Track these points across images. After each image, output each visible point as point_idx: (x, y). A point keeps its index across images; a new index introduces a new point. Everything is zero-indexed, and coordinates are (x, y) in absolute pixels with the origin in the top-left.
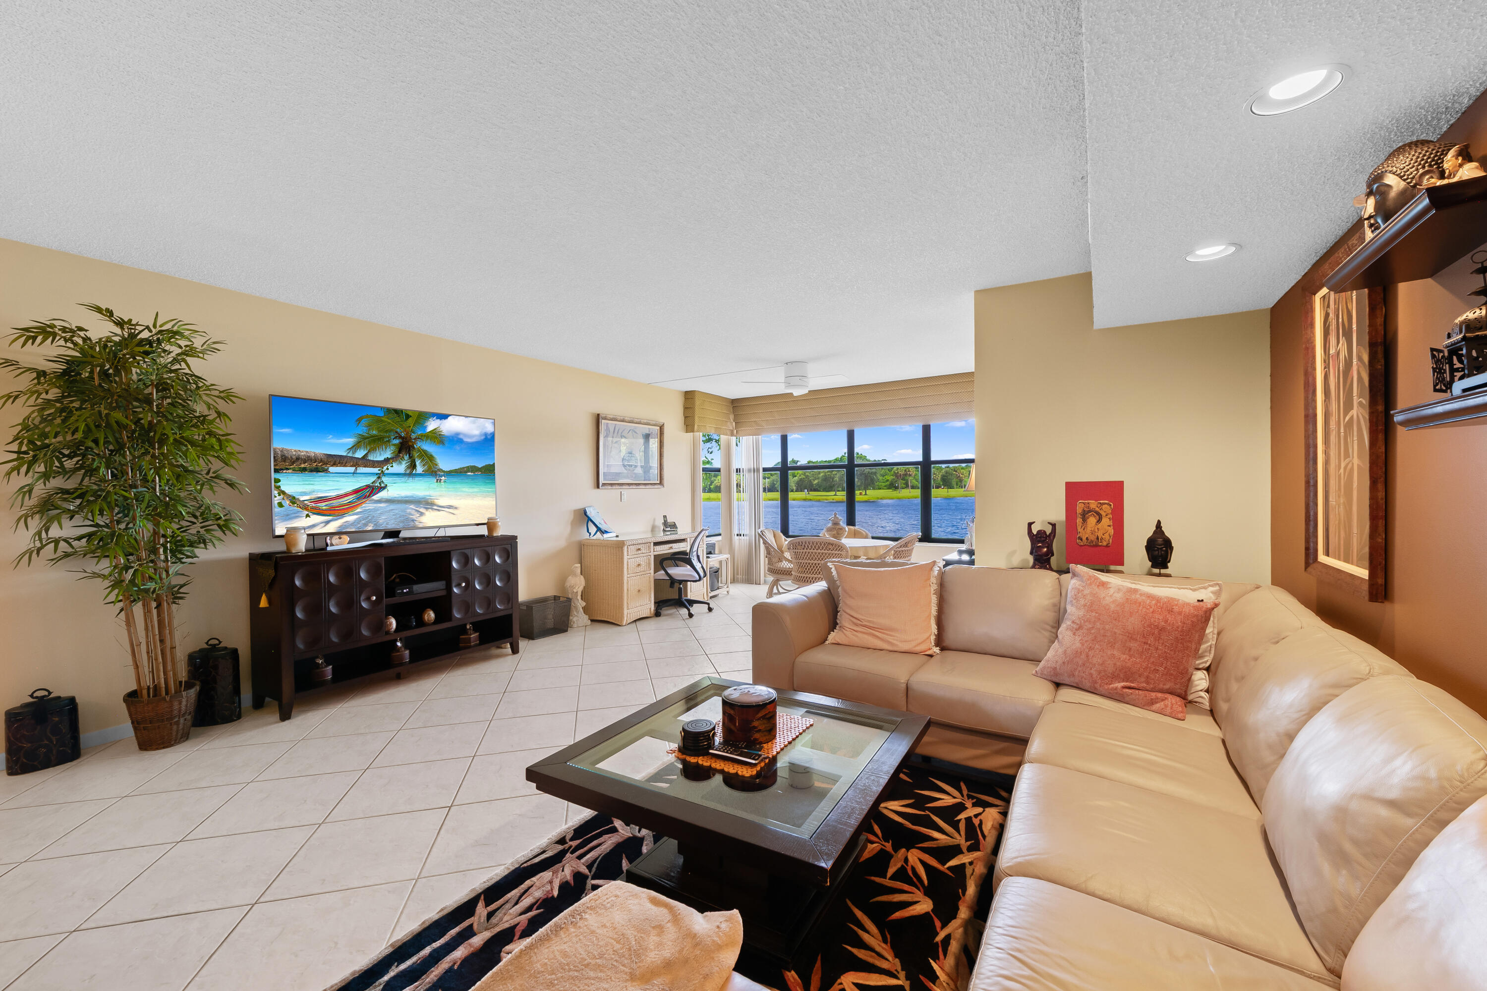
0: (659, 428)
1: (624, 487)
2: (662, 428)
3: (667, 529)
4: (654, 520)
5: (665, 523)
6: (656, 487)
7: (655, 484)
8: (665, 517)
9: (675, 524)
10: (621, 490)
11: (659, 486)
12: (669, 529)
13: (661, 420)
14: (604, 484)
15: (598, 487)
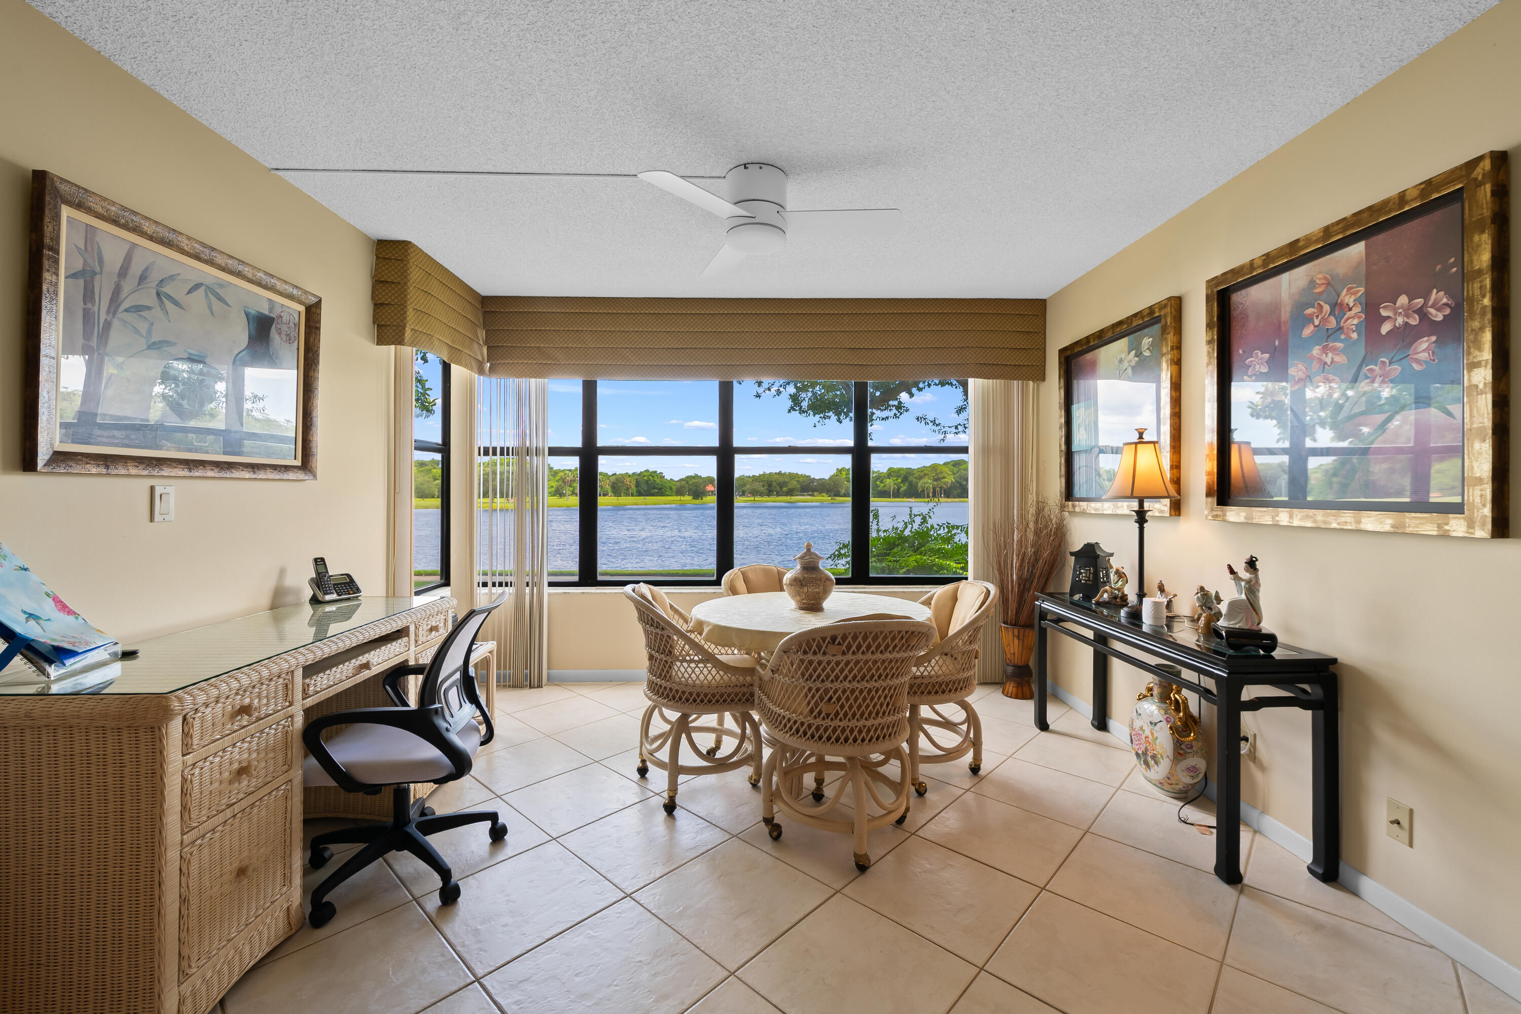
0: (302, 309)
1: (166, 471)
2: (313, 313)
3: (328, 597)
4: (282, 572)
5: (321, 580)
6: (291, 475)
7: (287, 468)
8: (320, 562)
9: (352, 581)
10: (152, 482)
11: (300, 475)
12: (334, 596)
13: (315, 287)
14: (59, 458)
15: (28, 462)
